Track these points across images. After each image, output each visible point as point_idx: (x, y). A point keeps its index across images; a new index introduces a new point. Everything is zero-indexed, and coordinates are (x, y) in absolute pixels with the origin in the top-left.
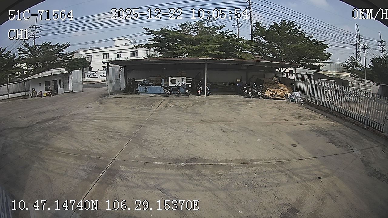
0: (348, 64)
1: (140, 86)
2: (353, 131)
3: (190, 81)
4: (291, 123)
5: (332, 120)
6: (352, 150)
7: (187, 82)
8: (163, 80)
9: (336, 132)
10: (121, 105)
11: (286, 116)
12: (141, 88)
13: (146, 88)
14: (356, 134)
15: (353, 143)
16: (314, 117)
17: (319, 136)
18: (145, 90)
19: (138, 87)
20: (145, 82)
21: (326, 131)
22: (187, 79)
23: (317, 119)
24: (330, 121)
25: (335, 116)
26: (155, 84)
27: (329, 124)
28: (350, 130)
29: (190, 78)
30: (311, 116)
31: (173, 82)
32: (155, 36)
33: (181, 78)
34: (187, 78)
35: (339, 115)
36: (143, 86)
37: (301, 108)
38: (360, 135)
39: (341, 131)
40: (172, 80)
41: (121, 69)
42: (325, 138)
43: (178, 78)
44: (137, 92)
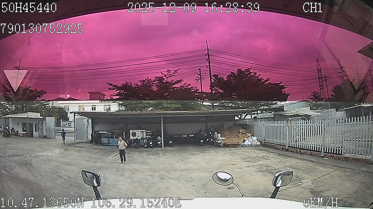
0: (311, 99)
1: (104, 138)
2: (308, 162)
3: (150, 134)
4: (237, 167)
5: (286, 157)
6: (302, 182)
7: (146, 135)
8: (124, 133)
9: (287, 167)
10: (82, 154)
11: (235, 160)
12: (104, 140)
13: (109, 140)
14: (311, 164)
15: (304, 175)
16: (266, 157)
17: (265, 176)
18: (108, 142)
19: (102, 138)
20: (108, 134)
21: (276, 169)
22: (146, 133)
23: (269, 158)
24: (284, 158)
25: (291, 152)
26: (117, 136)
27: (281, 161)
28: (305, 162)
29: (149, 132)
30: (263, 158)
31: (133, 135)
32: (118, 91)
33: (141, 131)
34: (146, 131)
35: (295, 151)
36: (106, 138)
37: (256, 151)
38: (315, 165)
39: (294, 166)
40: (132, 133)
41: (88, 120)
42: (271, 176)
43: (138, 131)
44: (101, 144)
